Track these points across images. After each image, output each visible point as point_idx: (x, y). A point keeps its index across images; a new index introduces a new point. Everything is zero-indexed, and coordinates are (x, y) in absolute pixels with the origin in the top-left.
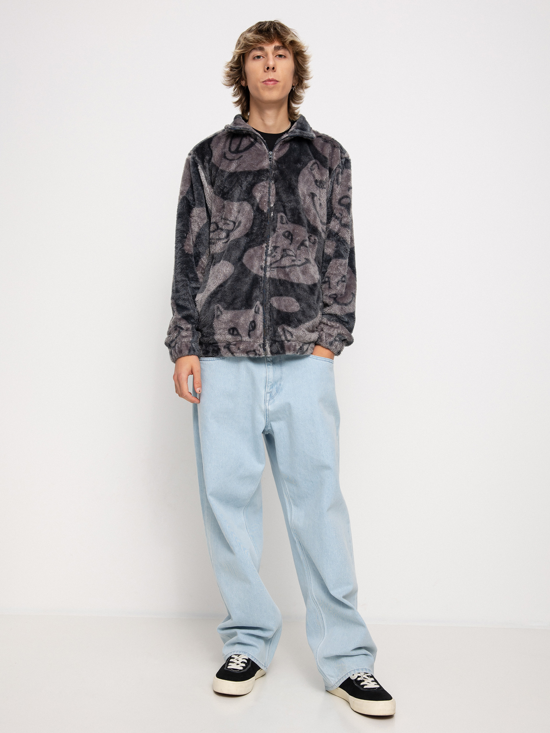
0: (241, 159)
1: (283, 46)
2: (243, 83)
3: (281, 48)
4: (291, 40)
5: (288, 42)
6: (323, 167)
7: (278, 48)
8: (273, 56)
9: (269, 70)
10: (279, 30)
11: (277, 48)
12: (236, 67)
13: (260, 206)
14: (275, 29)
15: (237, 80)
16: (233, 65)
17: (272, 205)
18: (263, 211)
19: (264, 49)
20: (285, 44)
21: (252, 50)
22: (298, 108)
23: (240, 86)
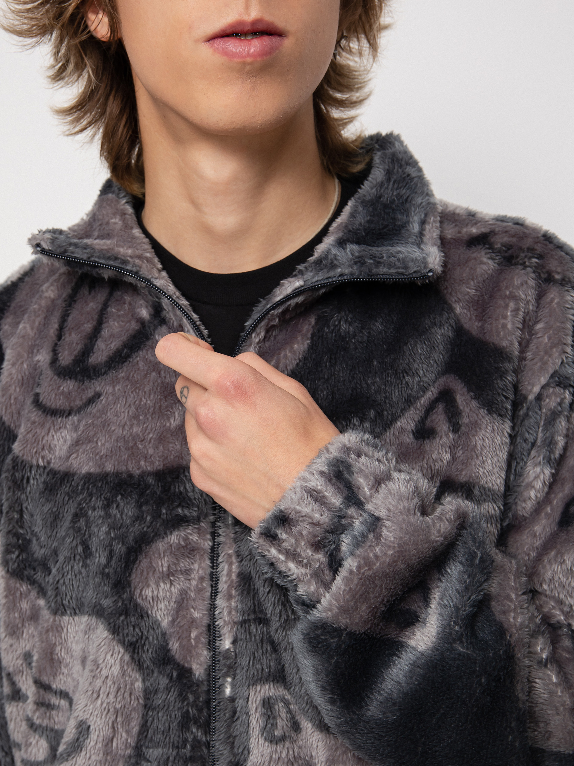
0: (94, 409)
2: (100, 26)
6: (483, 412)
13: (174, 646)
17: (226, 644)
18: (189, 671)
23: (84, 37)
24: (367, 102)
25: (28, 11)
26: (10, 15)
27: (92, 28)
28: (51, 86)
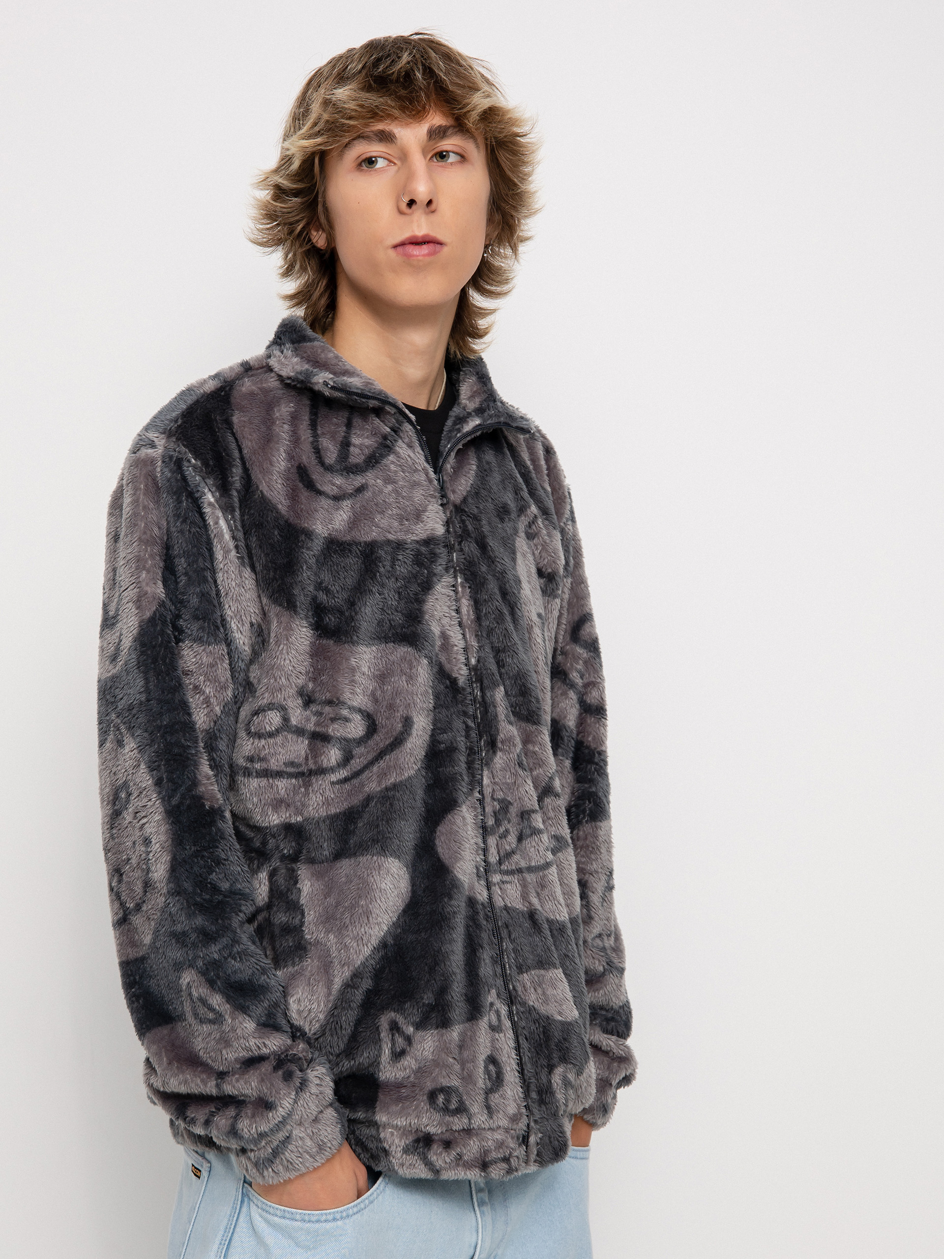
0: (365, 495)
1: (454, 127)
2: (319, 239)
3: (450, 131)
4: (486, 107)
5: (474, 116)
7: (439, 132)
8: (425, 157)
9: (414, 207)
10: (442, 74)
11: (436, 134)
12: (295, 189)
13: (444, 662)
14: (429, 72)
15: (299, 228)
16: (285, 183)
17: (473, 660)
18: (456, 680)
19: (395, 137)
20: (466, 121)
21: (354, 139)
22: (493, 311)
23: (308, 247)
24: (510, 294)
25: (268, 229)
26: (256, 232)
27: (314, 241)
28: (281, 280)
